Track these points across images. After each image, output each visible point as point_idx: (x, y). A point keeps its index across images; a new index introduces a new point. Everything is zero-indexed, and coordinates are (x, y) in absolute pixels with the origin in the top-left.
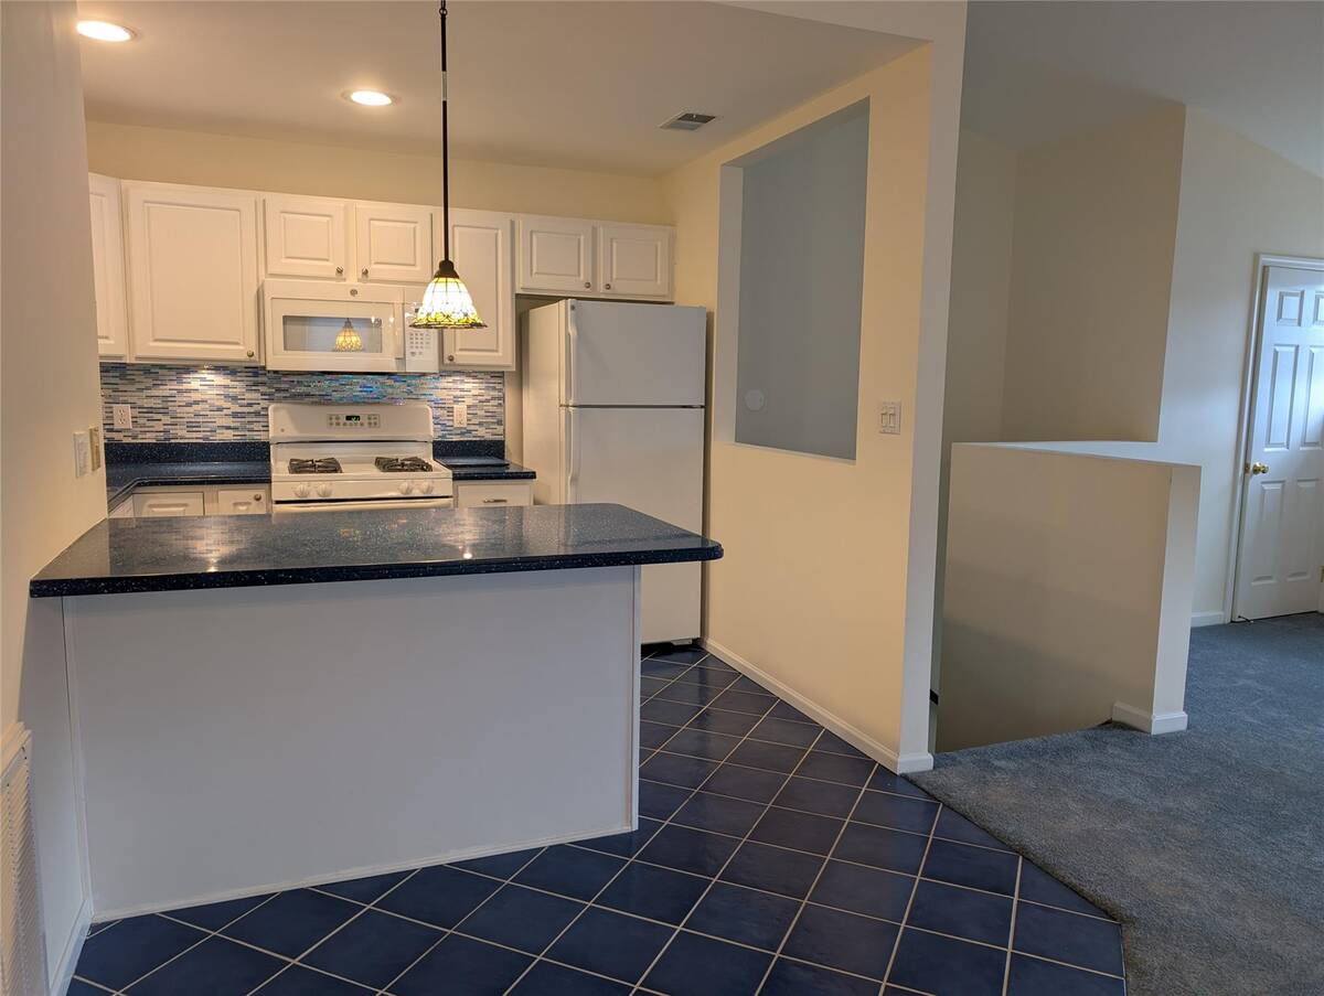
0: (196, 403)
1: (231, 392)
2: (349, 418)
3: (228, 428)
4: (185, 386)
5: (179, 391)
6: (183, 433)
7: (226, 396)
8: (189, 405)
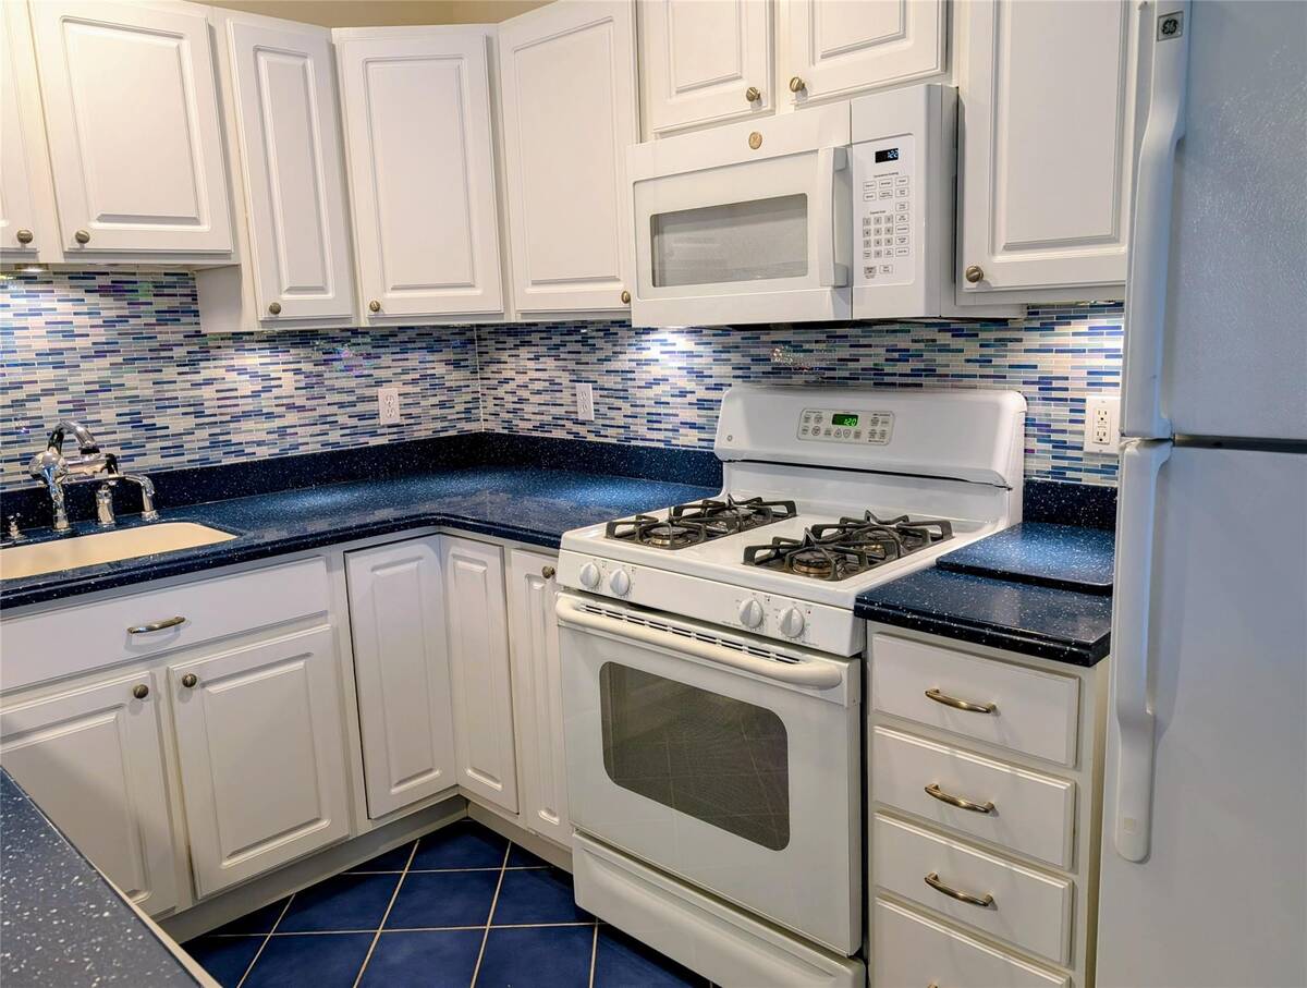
0: (657, 382)
1: (697, 363)
2: (838, 419)
3: (692, 426)
4: (645, 355)
5: (639, 363)
6: (643, 431)
7: (690, 371)
8: (649, 386)
